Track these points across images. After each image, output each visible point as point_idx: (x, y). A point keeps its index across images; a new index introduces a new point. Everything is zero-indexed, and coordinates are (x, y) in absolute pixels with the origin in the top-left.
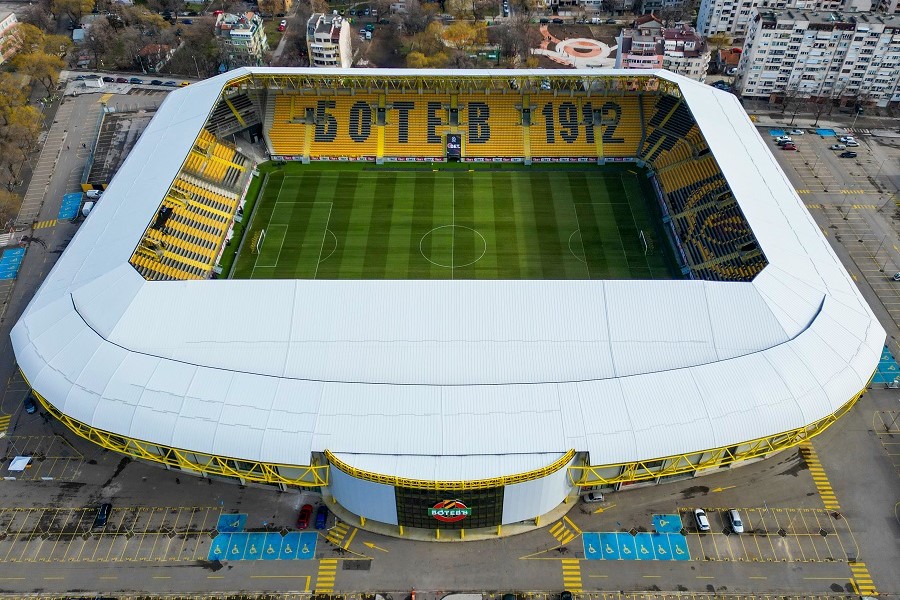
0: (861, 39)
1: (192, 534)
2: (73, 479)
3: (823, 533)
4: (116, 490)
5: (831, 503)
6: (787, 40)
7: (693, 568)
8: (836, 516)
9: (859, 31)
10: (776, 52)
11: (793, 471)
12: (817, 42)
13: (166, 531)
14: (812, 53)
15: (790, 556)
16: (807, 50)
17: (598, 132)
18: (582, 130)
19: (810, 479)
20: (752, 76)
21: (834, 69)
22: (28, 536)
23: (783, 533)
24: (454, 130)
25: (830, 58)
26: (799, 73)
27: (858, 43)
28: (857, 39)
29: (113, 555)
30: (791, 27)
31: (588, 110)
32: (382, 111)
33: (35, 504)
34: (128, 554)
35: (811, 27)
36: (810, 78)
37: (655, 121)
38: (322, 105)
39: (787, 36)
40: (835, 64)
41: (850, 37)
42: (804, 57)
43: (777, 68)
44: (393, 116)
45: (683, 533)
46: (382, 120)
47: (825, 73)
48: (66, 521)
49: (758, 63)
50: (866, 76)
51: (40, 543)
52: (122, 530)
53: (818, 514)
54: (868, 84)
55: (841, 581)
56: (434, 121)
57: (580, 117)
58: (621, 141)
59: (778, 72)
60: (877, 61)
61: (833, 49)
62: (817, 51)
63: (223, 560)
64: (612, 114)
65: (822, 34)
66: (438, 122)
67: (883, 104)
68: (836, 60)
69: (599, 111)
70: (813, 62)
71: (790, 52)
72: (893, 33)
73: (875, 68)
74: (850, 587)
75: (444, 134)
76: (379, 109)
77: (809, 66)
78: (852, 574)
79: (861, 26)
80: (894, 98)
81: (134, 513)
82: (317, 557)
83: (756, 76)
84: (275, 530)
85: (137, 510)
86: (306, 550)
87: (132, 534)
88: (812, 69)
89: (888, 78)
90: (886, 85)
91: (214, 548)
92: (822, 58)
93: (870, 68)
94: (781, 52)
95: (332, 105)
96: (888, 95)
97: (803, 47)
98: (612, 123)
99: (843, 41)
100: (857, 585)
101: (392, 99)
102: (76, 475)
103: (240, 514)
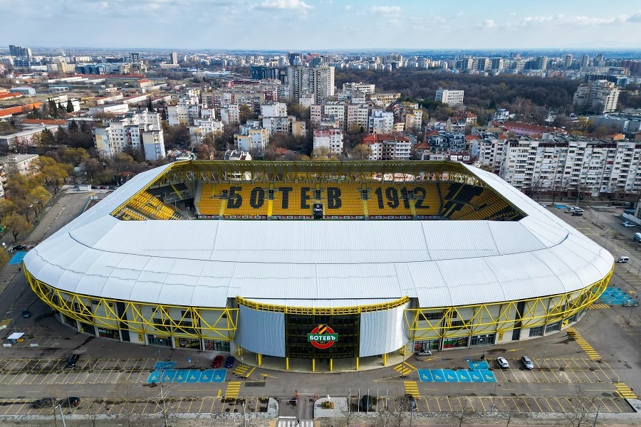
0: (573, 152)
1: (137, 370)
2: (53, 346)
3: (592, 369)
4: (83, 351)
5: (594, 356)
6: (527, 154)
7: (499, 385)
8: (599, 362)
9: (571, 147)
10: (522, 162)
11: (565, 342)
12: (546, 154)
13: (117, 369)
14: (544, 162)
15: (569, 380)
16: (540, 160)
17: (412, 203)
18: (401, 201)
19: (578, 345)
20: (508, 178)
21: (559, 172)
22: (16, 372)
23: (562, 369)
24: (318, 202)
25: (556, 165)
26: (537, 175)
27: (572, 154)
28: (571, 152)
29: (78, 380)
30: (528, 145)
31: (404, 191)
32: (271, 192)
33: (23, 358)
34: (89, 379)
35: (540, 145)
36: (545, 178)
37: (449, 196)
38: (233, 189)
39: (526, 151)
40: (560, 169)
41: (566, 151)
42: (539, 164)
43: (523, 172)
44: (278, 195)
45: (490, 369)
46: (272, 197)
47: (554, 175)
48: (45, 365)
49: (511, 169)
50: (581, 176)
51: (25, 375)
52: (86, 369)
53: (586, 361)
54: (583, 181)
55: (610, 391)
56: (304, 197)
57: (400, 195)
58: (428, 207)
59: (524, 174)
60: (586, 165)
61: (557, 159)
62: (547, 160)
63: (157, 383)
64: (420, 193)
65: (548, 149)
66: (308, 198)
67: (595, 195)
68: (559, 167)
69: (412, 192)
70: (545, 167)
71: (530, 162)
72: (593, 147)
73: (585, 170)
74: (615, 394)
75: (312, 204)
76: (270, 191)
77: (543, 170)
78: (616, 388)
79: (572, 144)
80: (602, 191)
81: (95, 362)
82: (226, 381)
83: (511, 177)
84: (196, 368)
85: (97, 360)
86: (218, 377)
87: (92, 371)
88: (546, 172)
89: (596, 177)
90: (594, 181)
91: (152, 377)
92: (550, 165)
93: (582, 170)
94: (524, 161)
95: (240, 189)
96: (598, 188)
97: (538, 158)
98: (420, 198)
99: (563, 154)
100: (621, 394)
101: (277, 186)
102: (55, 344)
103: (171, 361)
